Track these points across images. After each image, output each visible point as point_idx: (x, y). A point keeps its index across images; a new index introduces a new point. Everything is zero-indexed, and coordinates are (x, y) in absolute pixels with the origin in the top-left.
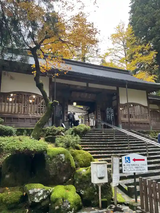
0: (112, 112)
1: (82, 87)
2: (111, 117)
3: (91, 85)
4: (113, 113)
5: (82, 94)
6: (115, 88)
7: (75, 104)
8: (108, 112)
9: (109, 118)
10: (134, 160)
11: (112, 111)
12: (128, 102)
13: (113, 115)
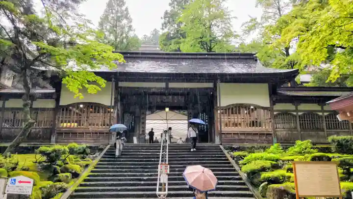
0: (206, 120)
3: (172, 85)
5: (164, 97)
6: (211, 85)
7: (167, 109)
9: (202, 127)
10: (20, 182)
11: (206, 117)
13: (207, 123)
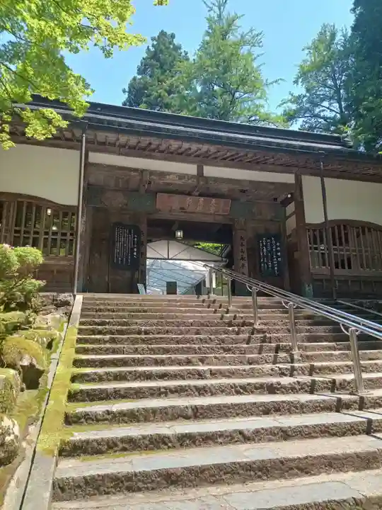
0: (277, 251)
1: (181, 176)
2: (273, 264)
4: (279, 254)
7: (179, 234)
8: (265, 250)
9: (268, 267)
11: (277, 247)
12: (329, 219)
13: (279, 259)
